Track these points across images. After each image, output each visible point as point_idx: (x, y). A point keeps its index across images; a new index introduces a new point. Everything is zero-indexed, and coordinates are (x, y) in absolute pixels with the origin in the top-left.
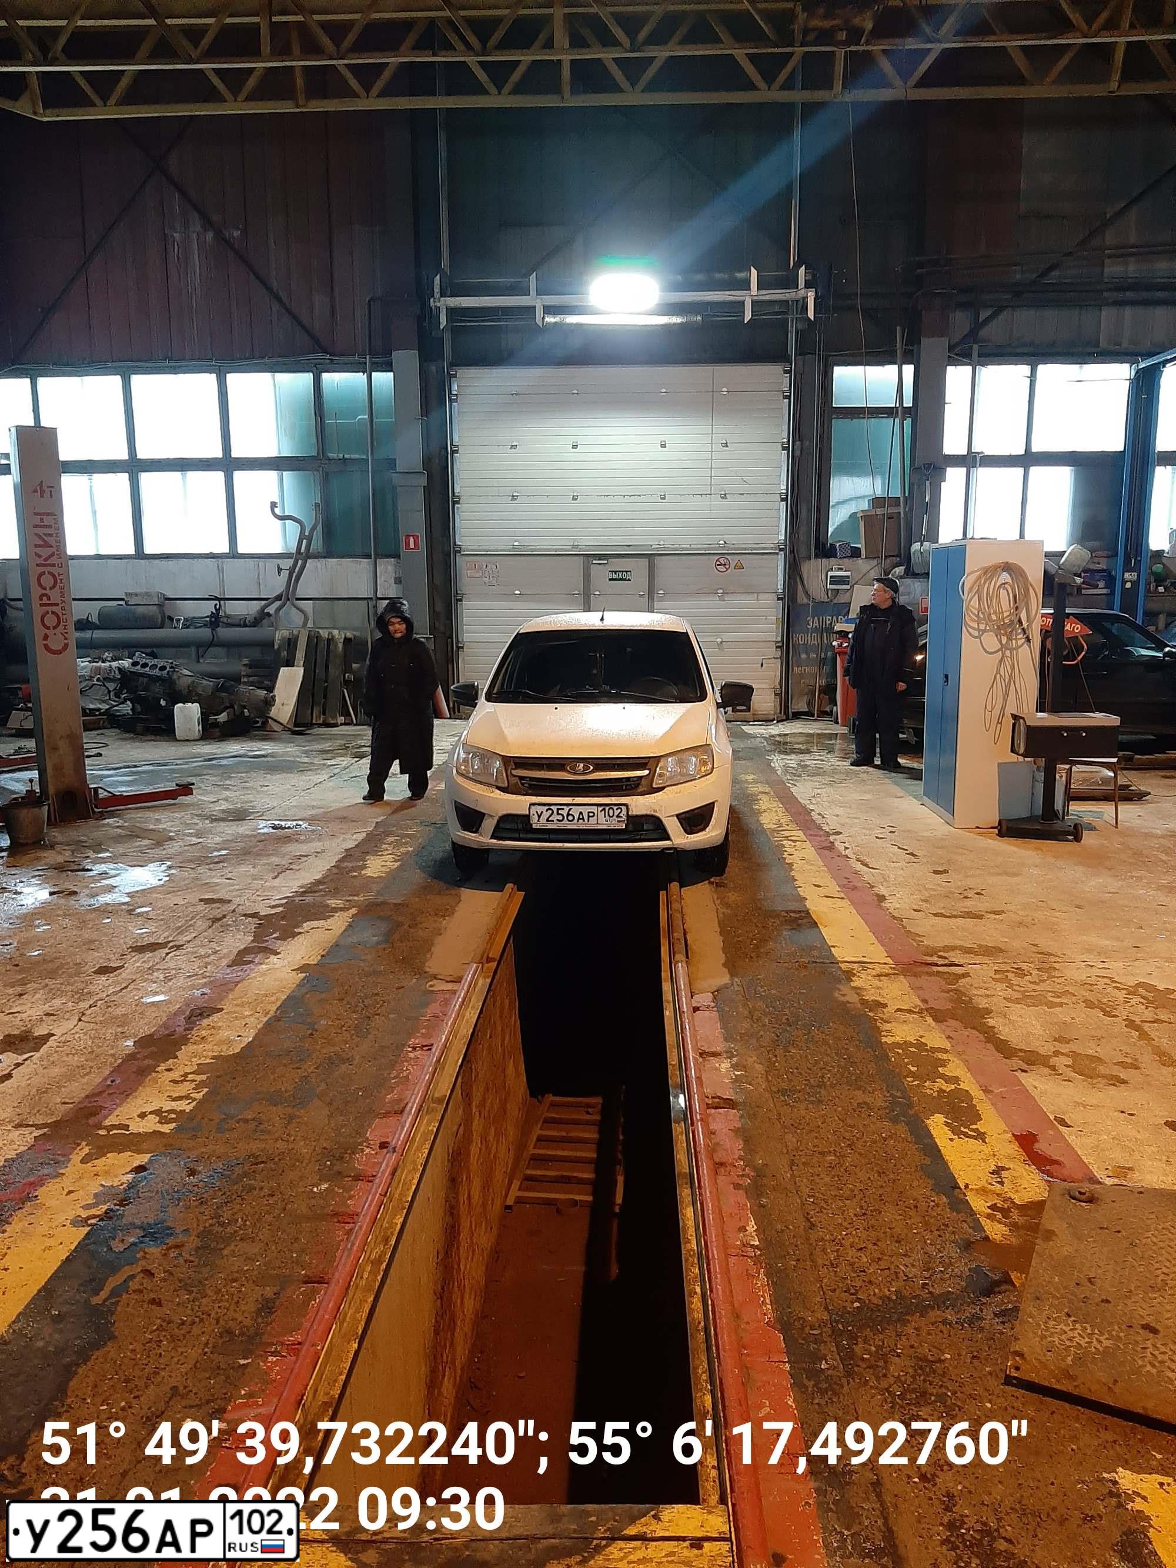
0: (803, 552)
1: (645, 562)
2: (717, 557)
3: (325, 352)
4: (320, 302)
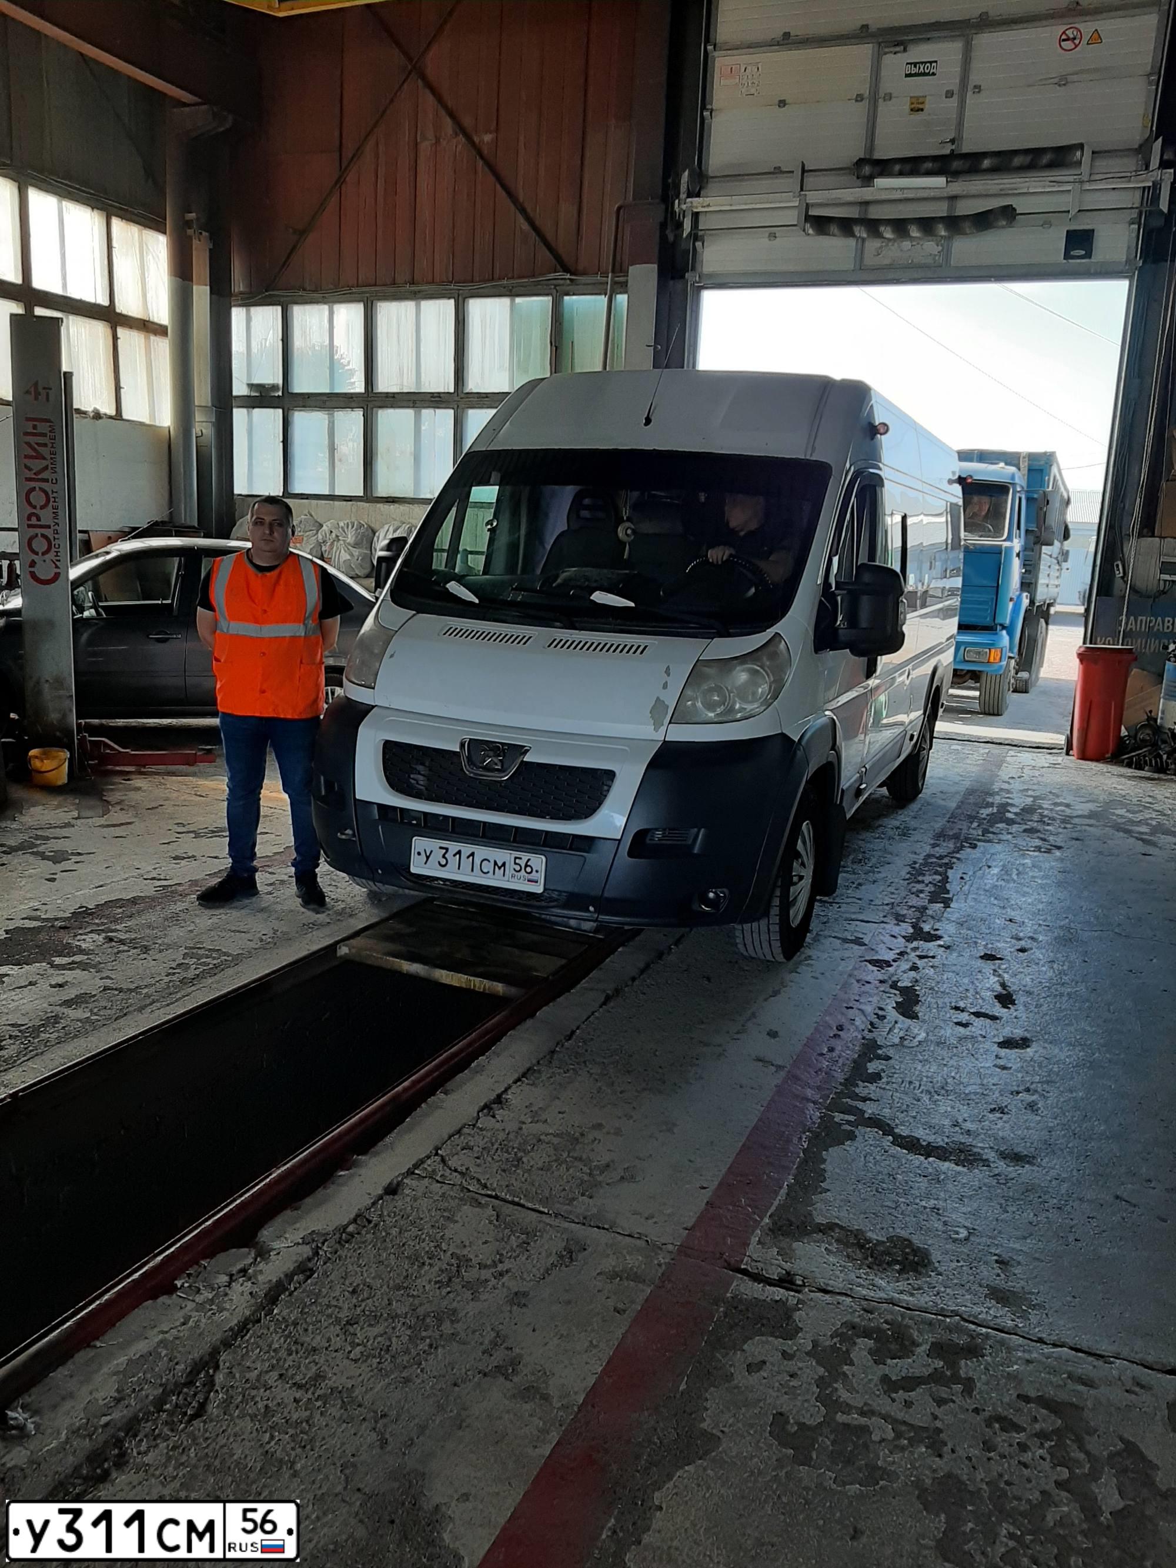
3: (566, 270)
4: (567, 210)
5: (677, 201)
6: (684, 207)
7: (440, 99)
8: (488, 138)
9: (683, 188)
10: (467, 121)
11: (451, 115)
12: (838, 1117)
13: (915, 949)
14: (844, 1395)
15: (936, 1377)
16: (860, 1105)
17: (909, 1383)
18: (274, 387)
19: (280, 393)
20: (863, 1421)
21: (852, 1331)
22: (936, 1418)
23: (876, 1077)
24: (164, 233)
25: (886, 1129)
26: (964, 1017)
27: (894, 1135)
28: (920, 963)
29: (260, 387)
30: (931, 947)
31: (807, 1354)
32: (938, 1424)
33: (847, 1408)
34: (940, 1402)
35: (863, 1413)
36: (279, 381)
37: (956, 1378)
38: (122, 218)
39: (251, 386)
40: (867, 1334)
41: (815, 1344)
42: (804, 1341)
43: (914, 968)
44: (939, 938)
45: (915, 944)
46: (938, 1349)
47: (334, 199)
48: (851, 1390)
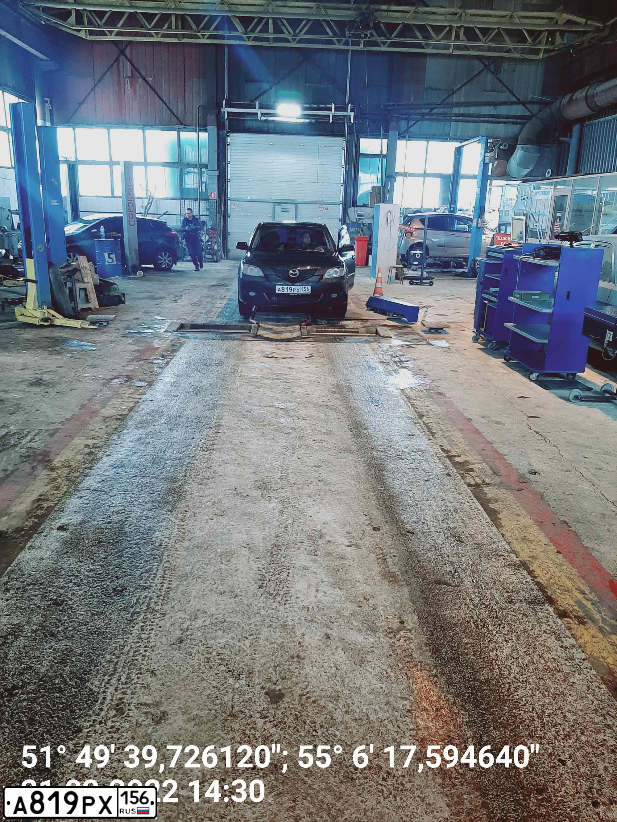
0: (348, 205)
1: (294, 206)
2: (319, 205)
3: (182, 124)
4: (180, 106)
5: (222, 109)
6: (224, 110)
7: (132, 64)
8: (151, 79)
9: (224, 105)
10: (143, 73)
11: (137, 70)
47: (93, 93)
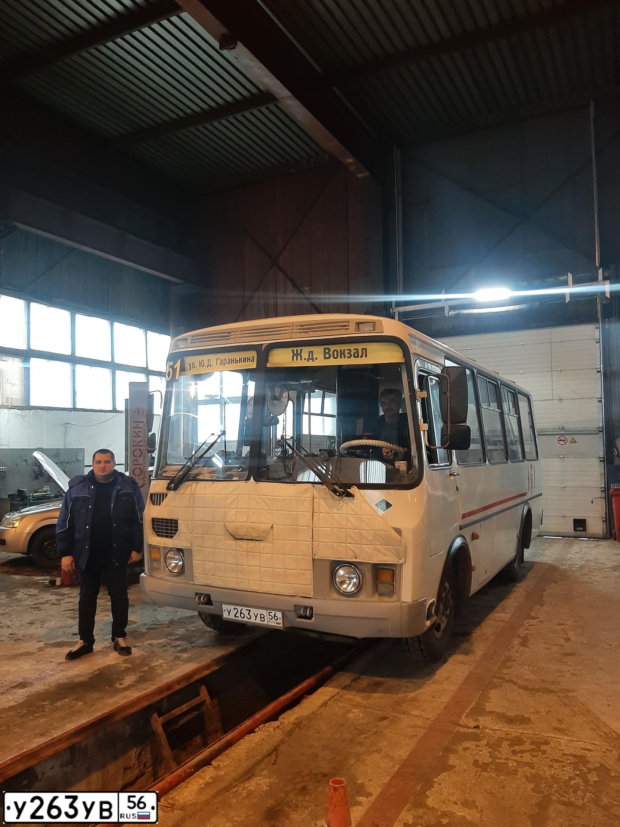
0: (615, 433)
2: (558, 436)
5: (391, 309)
6: (394, 311)
7: (285, 274)
10: (298, 283)
11: (291, 280)
12: (495, 680)
13: (528, 622)
14: (499, 756)
15: (532, 750)
16: (504, 676)
17: (523, 752)
18: (216, 396)
19: (219, 398)
20: (506, 761)
21: (501, 739)
22: (532, 760)
23: (511, 667)
24: (170, 335)
25: (515, 683)
26: (548, 646)
27: (518, 685)
28: (530, 628)
29: (209, 396)
30: (534, 622)
31: (486, 745)
32: (533, 762)
33: (501, 758)
34: (533, 756)
35: (505, 759)
36: (218, 393)
37: (540, 750)
38: (152, 331)
39: (206, 396)
40: (507, 740)
41: (488, 743)
42: (484, 742)
43: (527, 629)
44: (537, 618)
45: (528, 621)
46: (532, 743)
48: (501, 753)
